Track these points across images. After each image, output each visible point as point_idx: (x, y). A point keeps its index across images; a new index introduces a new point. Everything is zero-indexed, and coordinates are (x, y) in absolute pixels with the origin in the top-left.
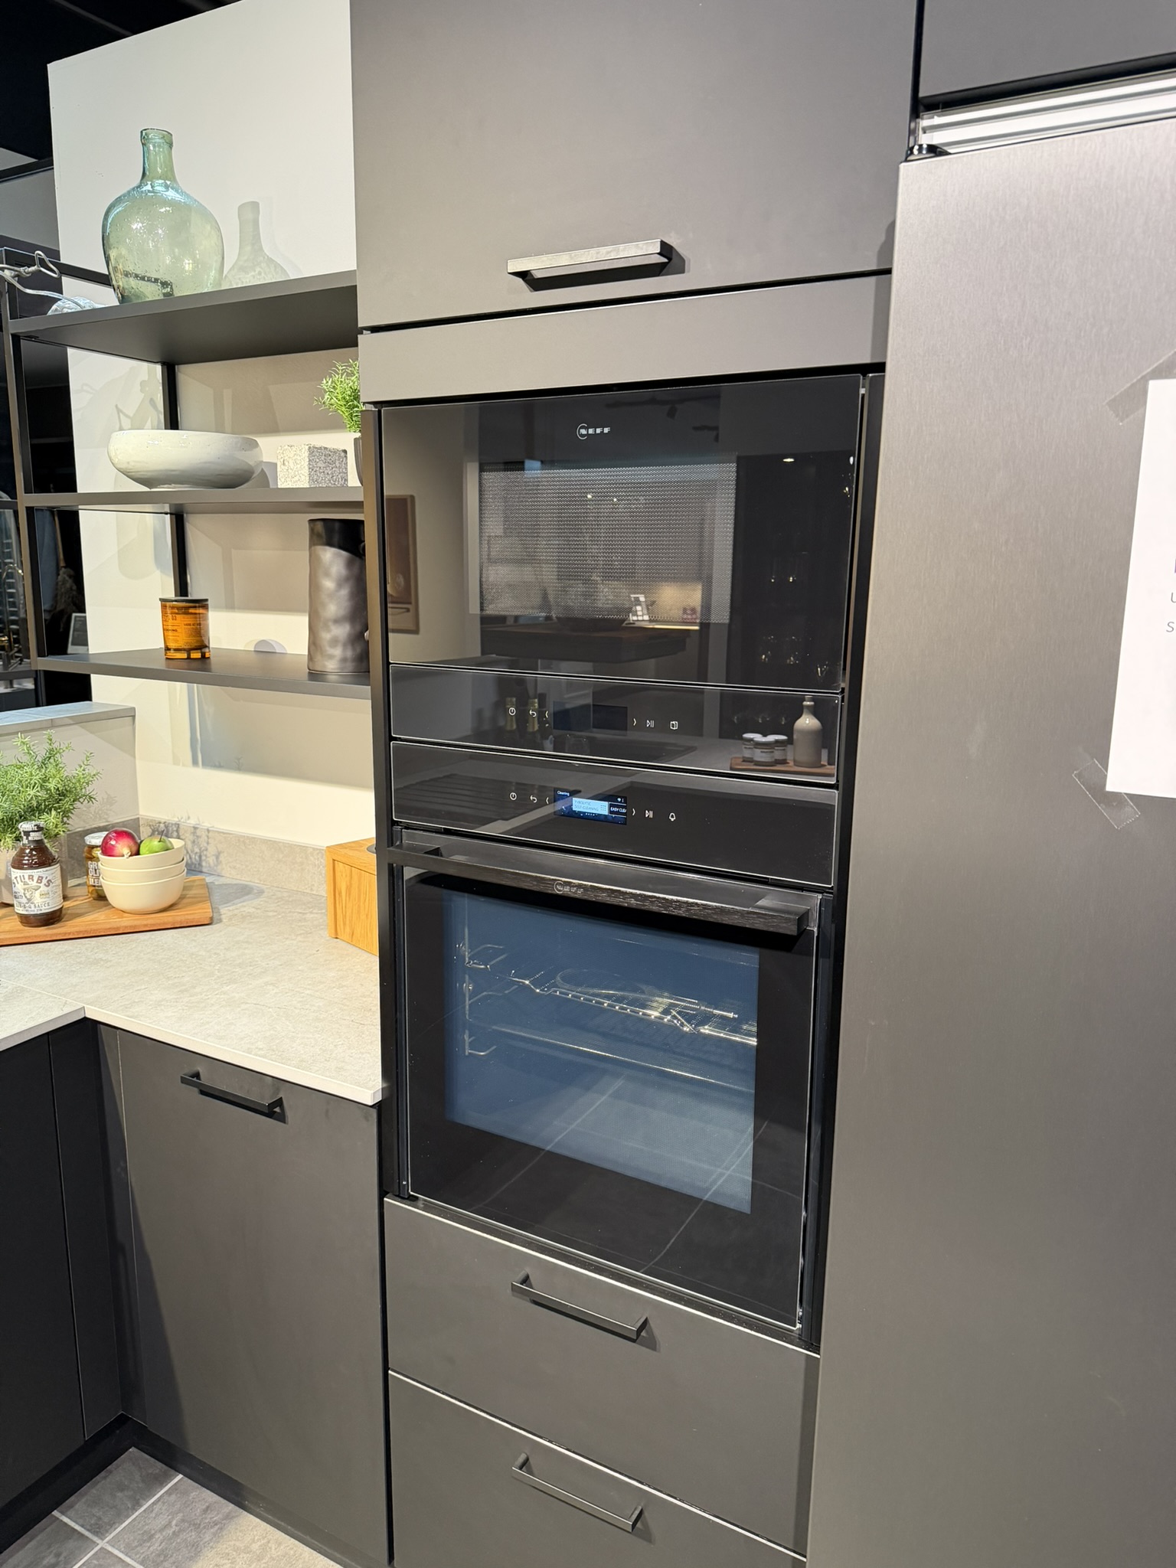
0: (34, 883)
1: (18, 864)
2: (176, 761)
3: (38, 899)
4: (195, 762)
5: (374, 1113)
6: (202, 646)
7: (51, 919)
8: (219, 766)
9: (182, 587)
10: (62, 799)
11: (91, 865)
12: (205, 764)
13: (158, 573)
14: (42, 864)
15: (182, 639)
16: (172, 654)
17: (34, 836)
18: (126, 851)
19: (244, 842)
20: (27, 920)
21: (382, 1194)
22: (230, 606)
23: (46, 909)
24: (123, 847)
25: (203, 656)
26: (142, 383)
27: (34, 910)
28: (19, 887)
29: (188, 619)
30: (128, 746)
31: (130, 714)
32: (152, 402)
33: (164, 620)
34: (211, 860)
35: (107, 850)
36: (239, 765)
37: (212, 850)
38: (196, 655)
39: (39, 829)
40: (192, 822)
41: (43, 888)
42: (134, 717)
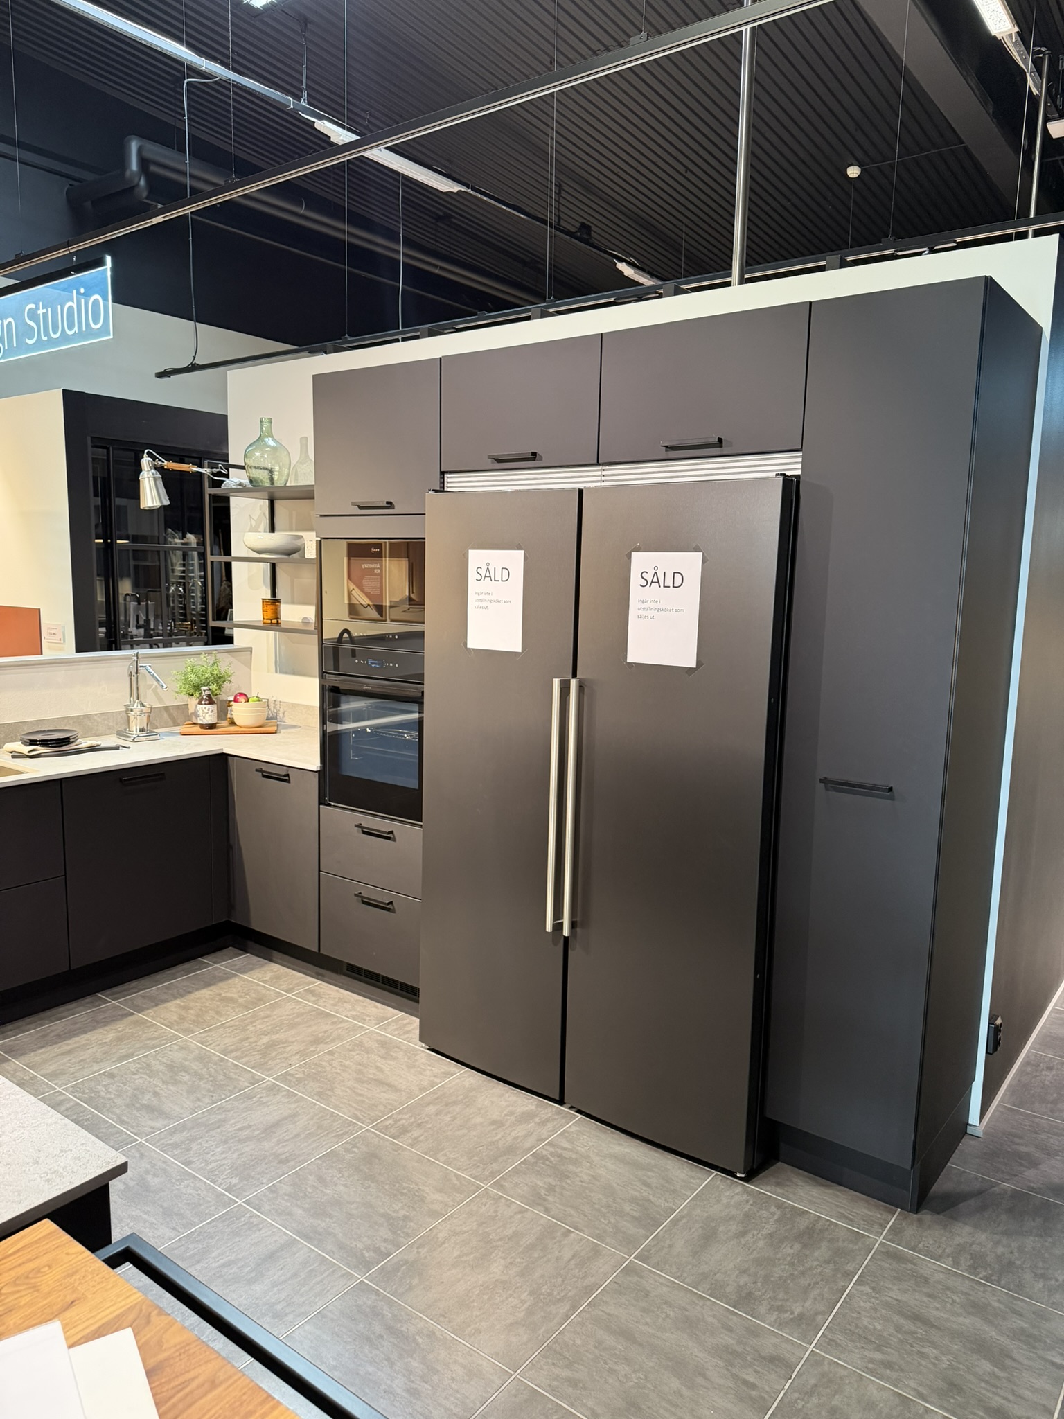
0: (206, 711)
1: (200, 703)
2: (268, 671)
3: (207, 718)
4: (276, 672)
5: (317, 774)
6: (277, 618)
7: (212, 726)
8: (286, 673)
9: (274, 593)
10: (219, 679)
11: (229, 709)
12: (280, 672)
13: (264, 588)
14: (209, 704)
15: (269, 615)
16: (265, 621)
17: (207, 692)
18: (243, 700)
19: (294, 706)
20: (202, 726)
21: (320, 803)
22: (293, 602)
23: (210, 722)
24: (242, 699)
25: (278, 623)
26: (261, 506)
27: (205, 722)
28: (200, 713)
29: (273, 607)
30: (248, 664)
31: (250, 650)
32: (264, 514)
33: (263, 607)
34: (281, 715)
35: (236, 700)
36: (294, 673)
37: (281, 711)
38: (275, 621)
39: (210, 689)
40: (274, 699)
41: (210, 714)
42: (251, 651)
